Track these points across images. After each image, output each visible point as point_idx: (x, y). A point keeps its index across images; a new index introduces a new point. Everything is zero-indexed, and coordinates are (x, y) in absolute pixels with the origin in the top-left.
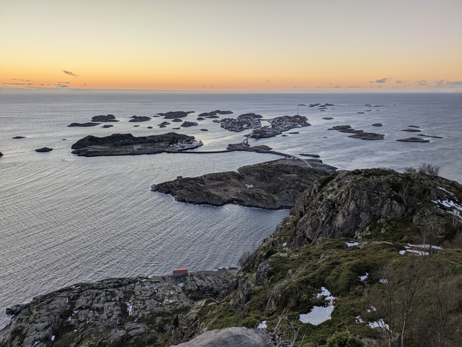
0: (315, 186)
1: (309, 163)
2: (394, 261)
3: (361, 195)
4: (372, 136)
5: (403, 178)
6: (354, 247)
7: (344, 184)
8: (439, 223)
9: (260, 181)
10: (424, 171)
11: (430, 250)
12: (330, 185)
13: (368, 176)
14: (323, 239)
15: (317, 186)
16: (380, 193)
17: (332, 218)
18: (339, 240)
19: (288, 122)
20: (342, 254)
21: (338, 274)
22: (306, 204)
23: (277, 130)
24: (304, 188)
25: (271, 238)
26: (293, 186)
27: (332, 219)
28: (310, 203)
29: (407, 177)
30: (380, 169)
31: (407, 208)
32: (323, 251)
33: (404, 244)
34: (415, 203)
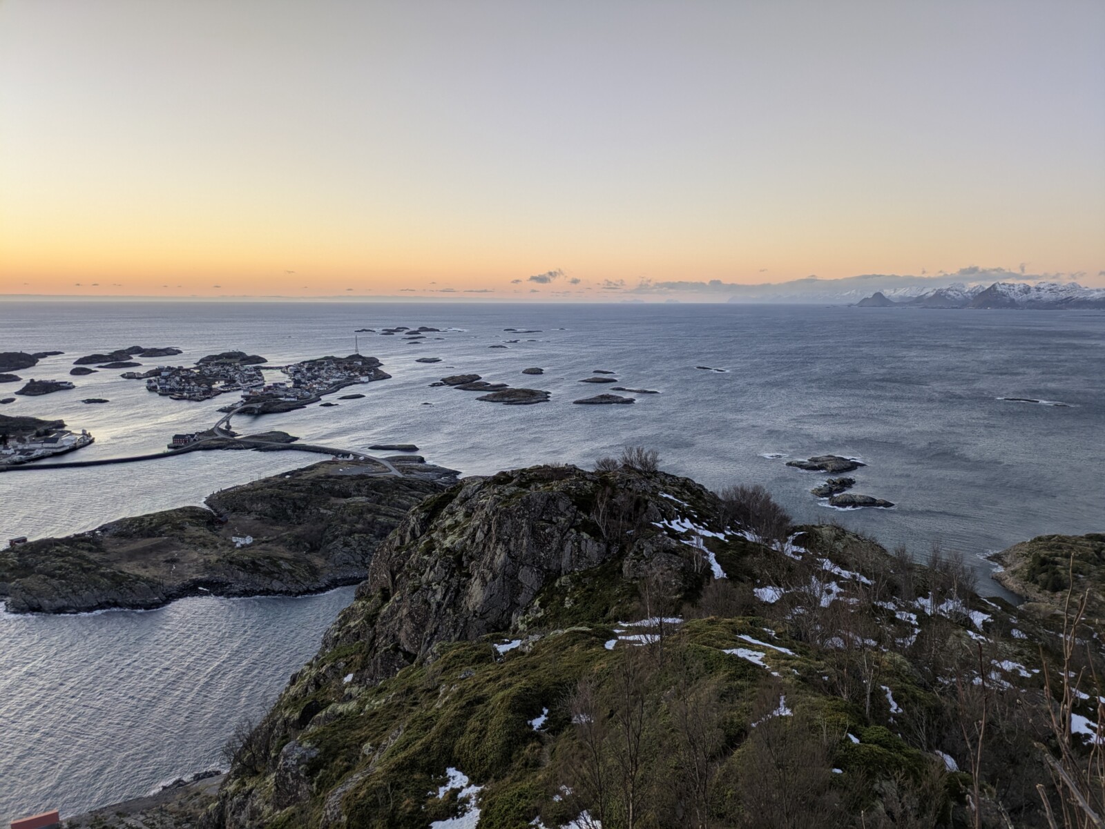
0: (413, 520)
1: (394, 467)
2: (596, 668)
3: (517, 527)
4: (525, 395)
5: (595, 482)
6: (511, 653)
7: (477, 508)
8: (670, 569)
9: (272, 524)
10: (632, 463)
11: (661, 629)
12: (448, 513)
13: (526, 485)
14: (441, 647)
15: (417, 521)
16: (554, 520)
17: (457, 592)
18: (479, 642)
19: (334, 371)
20: (488, 675)
21: (483, 725)
22: (395, 568)
23: (308, 390)
24: (386, 528)
25: (311, 668)
26: (359, 526)
27: (457, 594)
28: (404, 562)
29: (603, 479)
30: (549, 467)
31: (609, 546)
32: (444, 677)
33: (612, 624)
34: (623, 532)
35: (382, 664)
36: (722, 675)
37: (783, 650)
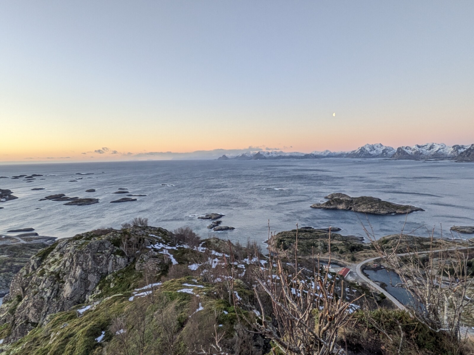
0: (33, 262)
1: (22, 239)
3: (86, 257)
4: (87, 201)
5: (121, 234)
6: (86, 312)
7: (66, 252)
8: (155, 264)
10: (137, 224)
11: (152, 288)
12: (51, 256)
13: (89, 239)
14: (51, 316)
15: (35, 261)
16: (103, 252)
17: (58, 290)
18: (70, 311)
20: (75, 324)
21: (74, 346)
22: (24, 285)
24: (19, 268)
26: (4, 269)
27: (58, 292)
28: (29, 282)
29: (124, 232)
30: (100, 230)
31: (129, 259)
32: (52, 330)
33: (132, 290)
34: (135, 252)
35: (19, 331)
36: (177, 301)
37: (199, 286)
